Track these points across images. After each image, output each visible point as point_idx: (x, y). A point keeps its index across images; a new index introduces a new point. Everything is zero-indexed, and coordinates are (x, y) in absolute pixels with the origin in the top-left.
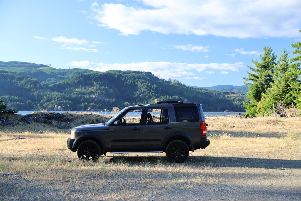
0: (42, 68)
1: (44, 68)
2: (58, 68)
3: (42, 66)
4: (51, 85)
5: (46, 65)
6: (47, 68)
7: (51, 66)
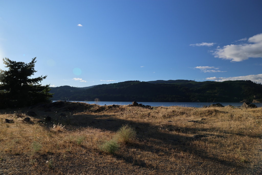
0: (191, 82)
1: (192, 82)
2: (198, 82)
3: (191, 81)
4: (195, 90)
5: (193, 80)
6: (193, 82)
7: (195, 81)
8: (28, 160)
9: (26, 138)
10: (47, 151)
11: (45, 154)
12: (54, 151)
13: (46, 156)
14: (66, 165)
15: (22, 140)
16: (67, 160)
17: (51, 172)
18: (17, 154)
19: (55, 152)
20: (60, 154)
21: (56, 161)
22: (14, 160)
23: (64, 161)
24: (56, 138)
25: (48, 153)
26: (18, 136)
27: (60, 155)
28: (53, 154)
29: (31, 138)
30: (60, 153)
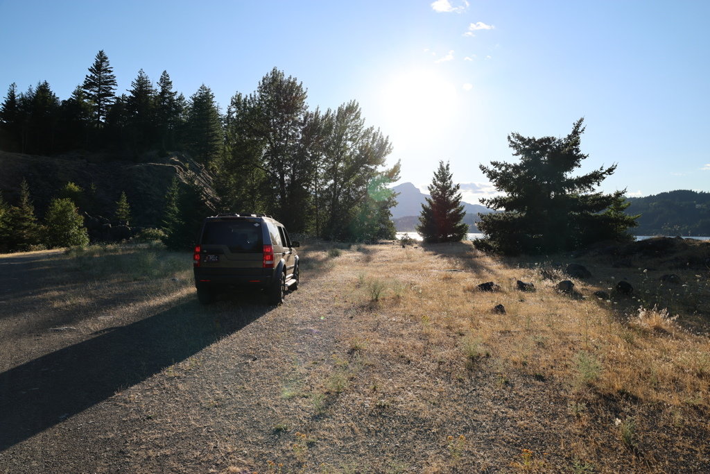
8: (564, 401)
9: (561, 335)
10: (618, 385)
11: (610, 395)
12: (639, 392)
13: (614, 401)
14: (685, 452)
15: (552, 339)
16: (686, 434)
17: (631, 460)
18: (540, 378)
19: (642, 396)
20: (660, 407)
21: (646, 427)
22: (530, 391)
23: (677, 436)
24: (649, 351)
25: (622, 392)
26: (544, 327)
27: (661, 411)
28: (635, 400)
29: (576, 338)
30: (660, 404)
